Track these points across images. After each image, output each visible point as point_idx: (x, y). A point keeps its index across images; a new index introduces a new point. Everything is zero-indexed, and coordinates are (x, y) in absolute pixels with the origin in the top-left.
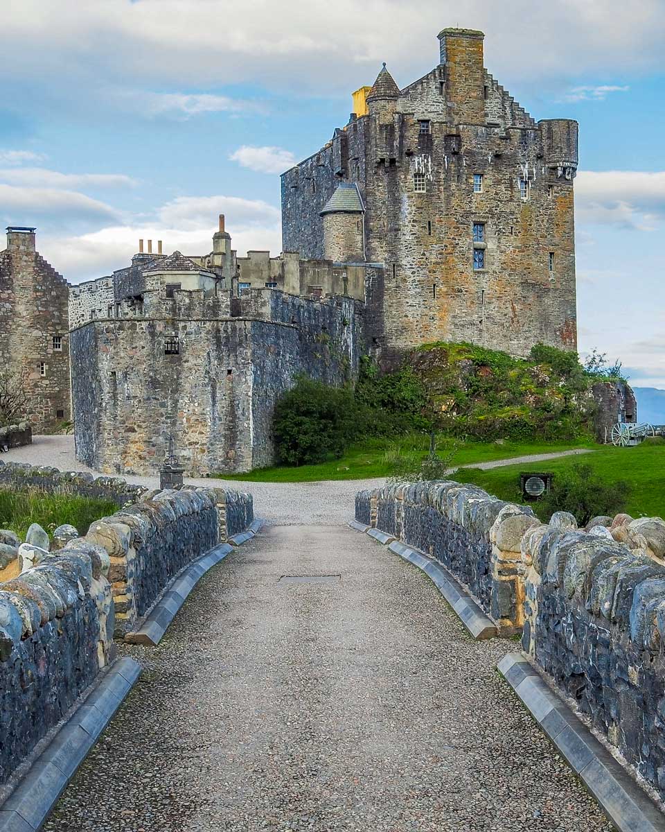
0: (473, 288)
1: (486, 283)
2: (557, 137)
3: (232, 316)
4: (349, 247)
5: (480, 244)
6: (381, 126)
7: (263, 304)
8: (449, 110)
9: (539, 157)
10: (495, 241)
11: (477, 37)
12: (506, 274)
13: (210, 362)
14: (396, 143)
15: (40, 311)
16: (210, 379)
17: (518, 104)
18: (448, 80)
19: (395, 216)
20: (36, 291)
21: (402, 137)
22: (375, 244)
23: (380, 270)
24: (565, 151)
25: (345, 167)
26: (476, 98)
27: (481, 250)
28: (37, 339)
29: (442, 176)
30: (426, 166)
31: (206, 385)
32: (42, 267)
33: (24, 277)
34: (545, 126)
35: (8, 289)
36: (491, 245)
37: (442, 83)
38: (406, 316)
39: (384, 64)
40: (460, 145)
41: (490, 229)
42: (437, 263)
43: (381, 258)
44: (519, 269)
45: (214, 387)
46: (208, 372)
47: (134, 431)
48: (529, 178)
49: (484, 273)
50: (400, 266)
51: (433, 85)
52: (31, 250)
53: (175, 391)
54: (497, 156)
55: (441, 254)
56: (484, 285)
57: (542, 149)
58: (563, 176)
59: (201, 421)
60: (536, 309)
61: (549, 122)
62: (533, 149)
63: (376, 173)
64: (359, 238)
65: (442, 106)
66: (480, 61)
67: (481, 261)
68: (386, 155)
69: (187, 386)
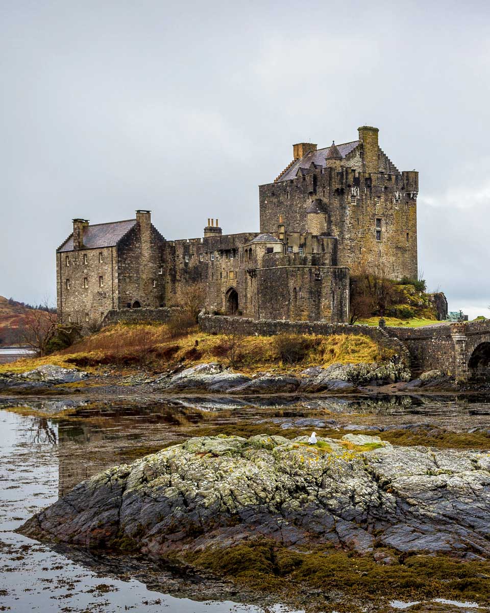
0: (376, 250)
1: (382, 247)
2: (411, 181)
3: (312, 265)
4: (322, 228)
5: (379, 229)
6: (337, 173)
7: (326, 259)
8: (364, 165)
9: (403, 189)
10: (385, 227)
11: (376, 131)
12: (389, 243)
13: (332, 285)
14: (344, 181)
15: (153, 254)
16: (332, 291)
17: (391, 163)
18: (364, 151)
19: (343, 215)
20: (151, 243)
21: (347, 178)
22: (334, 227)
23: (336, 239)
24: (414, 186)
25: (315, 190)
26: (375, 160)
27: (379, 232)
28: (151, 268)
29: (364, 197)
30: (357, 192)
31: (331, 294)
32: (154, 230)
33: (146, 236)
34: (405, 174)
35: (139, 242)
36: (383, 229)
37: (361, 152)
38: (348, 262)
39: (334, 142)
40: (371, 183)
41: (383, 222)
42: (362, 238)
43: (336, 233)
44: (395, 241)
45: (334, 294)
46: (331, 288)
47: (303, 311)
48: (399, 198)
49: (380, 242)
50: (345, 238)
51: (358, 154)
52: (149, 222)
53: (319, 296)
54: (386, 188)
55: (363, 233)
56: (381, 248)
57: (404, 185)
58: (413, 197)
59: (329, 308)
60: (401, 259)
61: (407, 172)
62: (400, 185)
63: (334, 195)
64: (326, 225)
65: (361, 163)
66: (377, 143)
67: (379, 237)
68: (339, 187)
69: (324, 294)
